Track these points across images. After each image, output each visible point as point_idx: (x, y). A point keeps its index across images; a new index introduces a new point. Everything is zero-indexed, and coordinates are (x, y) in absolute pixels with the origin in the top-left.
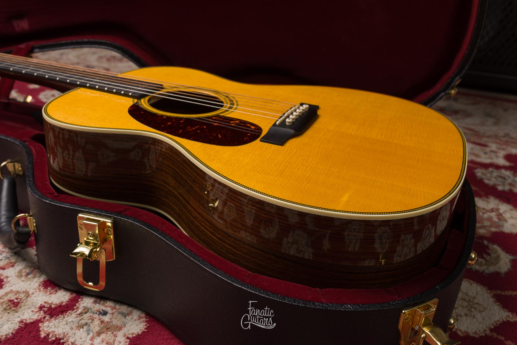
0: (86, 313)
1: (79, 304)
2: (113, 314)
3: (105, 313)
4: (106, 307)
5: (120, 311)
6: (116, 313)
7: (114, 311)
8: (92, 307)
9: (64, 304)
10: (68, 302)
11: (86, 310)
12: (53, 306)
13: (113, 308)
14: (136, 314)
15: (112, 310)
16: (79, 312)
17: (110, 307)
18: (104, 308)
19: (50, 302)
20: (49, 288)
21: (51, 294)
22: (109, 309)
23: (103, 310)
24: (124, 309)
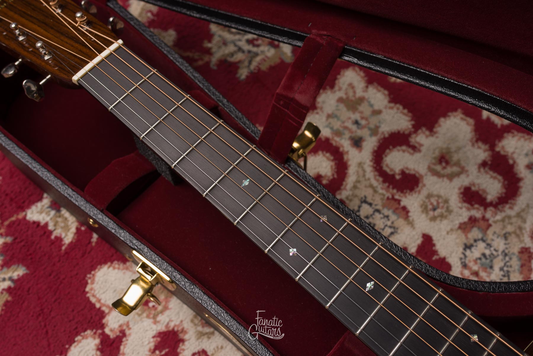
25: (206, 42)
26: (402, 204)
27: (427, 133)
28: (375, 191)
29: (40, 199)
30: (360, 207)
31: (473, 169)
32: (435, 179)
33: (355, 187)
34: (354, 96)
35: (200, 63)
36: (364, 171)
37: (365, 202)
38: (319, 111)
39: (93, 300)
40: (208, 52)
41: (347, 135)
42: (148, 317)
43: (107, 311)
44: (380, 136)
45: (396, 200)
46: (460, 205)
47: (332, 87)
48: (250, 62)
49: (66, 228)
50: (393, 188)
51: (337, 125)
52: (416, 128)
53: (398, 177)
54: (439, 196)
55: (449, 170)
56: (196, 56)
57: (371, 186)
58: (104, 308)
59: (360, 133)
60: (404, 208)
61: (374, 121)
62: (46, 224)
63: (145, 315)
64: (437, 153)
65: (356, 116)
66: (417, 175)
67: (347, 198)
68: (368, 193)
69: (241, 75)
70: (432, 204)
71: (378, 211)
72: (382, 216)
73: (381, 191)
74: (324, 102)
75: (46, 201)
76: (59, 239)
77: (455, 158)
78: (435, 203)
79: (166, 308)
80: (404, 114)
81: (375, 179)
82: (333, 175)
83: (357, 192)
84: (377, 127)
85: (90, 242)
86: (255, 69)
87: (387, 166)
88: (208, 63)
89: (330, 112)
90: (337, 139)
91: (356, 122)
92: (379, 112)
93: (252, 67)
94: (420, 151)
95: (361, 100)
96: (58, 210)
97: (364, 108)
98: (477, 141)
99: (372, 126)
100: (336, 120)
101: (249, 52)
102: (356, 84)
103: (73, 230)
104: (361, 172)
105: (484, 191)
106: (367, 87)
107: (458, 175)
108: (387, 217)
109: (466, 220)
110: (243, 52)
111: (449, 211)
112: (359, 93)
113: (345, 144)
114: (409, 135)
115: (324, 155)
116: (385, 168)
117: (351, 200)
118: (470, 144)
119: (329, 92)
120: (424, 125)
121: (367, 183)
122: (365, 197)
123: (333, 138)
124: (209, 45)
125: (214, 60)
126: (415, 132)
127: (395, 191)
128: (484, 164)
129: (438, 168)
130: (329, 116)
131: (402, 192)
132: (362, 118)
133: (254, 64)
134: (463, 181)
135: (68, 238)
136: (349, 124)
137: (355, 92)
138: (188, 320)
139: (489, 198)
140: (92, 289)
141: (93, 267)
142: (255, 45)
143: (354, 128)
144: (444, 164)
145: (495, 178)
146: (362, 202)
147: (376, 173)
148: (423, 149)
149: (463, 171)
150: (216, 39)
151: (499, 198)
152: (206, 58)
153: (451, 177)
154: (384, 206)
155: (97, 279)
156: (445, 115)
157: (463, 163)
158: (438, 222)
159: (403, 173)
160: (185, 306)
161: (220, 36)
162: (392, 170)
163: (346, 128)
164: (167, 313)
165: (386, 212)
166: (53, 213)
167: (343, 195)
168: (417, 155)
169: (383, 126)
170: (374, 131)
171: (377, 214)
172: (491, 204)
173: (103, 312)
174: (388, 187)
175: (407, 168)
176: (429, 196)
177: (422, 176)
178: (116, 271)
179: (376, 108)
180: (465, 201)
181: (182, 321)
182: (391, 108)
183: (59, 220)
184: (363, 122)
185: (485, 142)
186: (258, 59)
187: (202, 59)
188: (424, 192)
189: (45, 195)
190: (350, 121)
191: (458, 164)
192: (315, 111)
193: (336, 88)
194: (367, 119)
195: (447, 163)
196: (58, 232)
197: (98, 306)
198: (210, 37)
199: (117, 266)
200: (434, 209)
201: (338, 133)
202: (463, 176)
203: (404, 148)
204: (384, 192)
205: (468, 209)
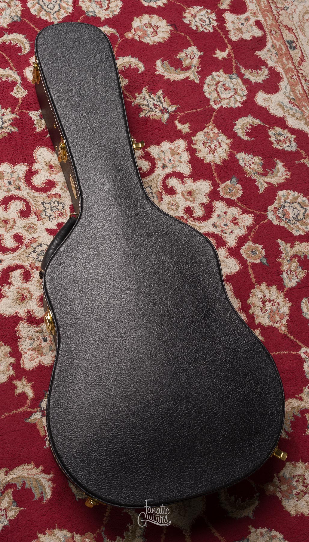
0: (40, 333)
1: (42, 324)
2: (48, 344)
3: (45, 340)
4: (49, 337)
5: (52, 345)
6: (49, 345)
7: (50, 343)
8: (44, 332)
9: (37, 318)
10: (40, 318)
11: (41, 331)
12: (33, 316)
13: (51, 341)
14: (54, 354)
15: (50, 341)
16: (38, 329)
17: (51, 339)
18: (48, 337)
19: (34, 312)
20: (41, 302)
21: (38, 306)
22: (49, 339)
23: (46, 338)
24: (53, 346)
25: (137, 93)
26: (162, 197)
27: (192, 181)
28: (156, 187)
29: (37, 111)
30: (147, 188)
31: (198, 202)
32: (181, 197)
33: (151, 180)
34: (177, 151)
35: (129, 100)
36: (158, 178)
37: (150, 187)
38: (159, 147)
39: (34, 155)
40: (135, 98)
41: (163, 162)
42: (49, 172)
43: (36, 162)
44: (174, 170)
45: (161, 194)
46: (182, 210)
47: (172, 142)
48: (148, 112)
49: (40, 126)
50: (163, 190)
51: (162, 156)
52: (190, 176)
53: (168, 187)
54: (177, 203)
55: (189, 197)
56: (130, 96)
57: (157, 184)
58: (36, 160)
59: (168, 164)
60: (162, 198)
61: (176, 164)
62: (34, 120)
63: (48, 171)
64: (190, 190)
65: (172, 158)
66: (176, 191)
67: (145, 182)
68: (154, 185)
69: (141, 115)
70: (173, 203)
71: (152, 193)
72: (152, 196)
73: (158, 188)
74: (164, 145)
75: (39, 112)
76: (35, 128)
77: (194, 195)
78: (174, 204)
79: (56, 174)
80: (190, 169)
81: (160, 183)
82: (146, 171)
83: (150, 183)
84: (176, 167)
85: (45, 136)
86: (148, 116)
87: (168, 181)
88: (132, 102)
89: (163, 150)
90: (158, 161)
91: (170, 160)
92: (182, 162)
93: (147, 115)
94: (184, 185)
95: (179, 154)
96: (41, 119)
97: (177, 157)
98: (207, 195)
99: (174, 165)
100: (163, 154)
101: (151, 108)
102: (181, 147)
103: (42, 129)
104: (157, 177)
105: (195, 212)
106: (184, 150)
107: (191, 201)
108: (154, 197)
109: (180, 216)
110: (149, 107)
111: (177, 210)
112: (180, 151)
113: (159, 164)
114: (185, 177)
115: (148, 163)
116: (167, 182)
117: (145, 184)
118: (204, 194)
119: (169, 143)
120: (194, 178)
121: (156, 182)
122: (151, 186)
123: (157, 159)
124: (138, 95)
125: (135, 102)
126: (188, 178)
127: (164, 191)
128: (203, 204)
129: (186, 194)
130: (161, 151)
131: (166, 193)
132: (173, 160)
133: (149, 114)
134: (191, 204)
135: (39, 130)
136: (167, 159)
137: (178, 149)
138: (61, 182)
139: (194, 215)
140: (36, 152)
141: (41, 145)
142: (154, 107)
143: (167, 161)
144: (189, 194)
145: (202, 211)
146: (149, 187)
147: (162, 181)
148: (186, 185)
149: (194, 201)
150: (142, 95)
151: (198, 217)
152: (132, 100)
153: (187, 200)
154: (155, 193)
155: (40, 150)
156: (204, 179)
157: (196, 199)
158: (170, 210)
159: (172, 187)
160: (64, 177)
161: (144, 95)
162: (168, 184)
163: (164, 159)
164: (56, 176)
165: (154, 195)
166: (39, 118)
167: (144, 180)
168: (182, 185)
169: (178, 167)
170: (174, 167)
171: (151, 194)
172: (193, 217)
173: (35, 161)
174: (162, 188)
175: (174, 187)
176: (174, 200)
177: (177, 193)
178: (48, 151)
179: (181, 160)
180: (185, 210)
181: (59, 181)
182: (187, 164)
183: (39, 122)
184: (172, 162)
185: (210, 197)
186: (152, 113)
187: (131, 99)
188: (174, 198)
189: (40, 110)
190: (168, 158)
191: (194, 198)
192: (158, 146)
193: (173, 143)
194: (174, 162)
195: (190, 195)
196: (36, 126)
197: (35, 158)
198: (140, 92)
199: (49, 150)
200: (172, 206)
201: (160, 159)
202: (192, 203)
203: (179, 180)
204: (159, 189)
205: (184, 213)
